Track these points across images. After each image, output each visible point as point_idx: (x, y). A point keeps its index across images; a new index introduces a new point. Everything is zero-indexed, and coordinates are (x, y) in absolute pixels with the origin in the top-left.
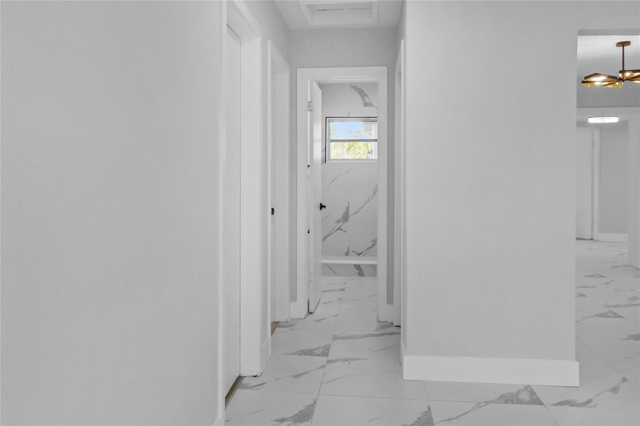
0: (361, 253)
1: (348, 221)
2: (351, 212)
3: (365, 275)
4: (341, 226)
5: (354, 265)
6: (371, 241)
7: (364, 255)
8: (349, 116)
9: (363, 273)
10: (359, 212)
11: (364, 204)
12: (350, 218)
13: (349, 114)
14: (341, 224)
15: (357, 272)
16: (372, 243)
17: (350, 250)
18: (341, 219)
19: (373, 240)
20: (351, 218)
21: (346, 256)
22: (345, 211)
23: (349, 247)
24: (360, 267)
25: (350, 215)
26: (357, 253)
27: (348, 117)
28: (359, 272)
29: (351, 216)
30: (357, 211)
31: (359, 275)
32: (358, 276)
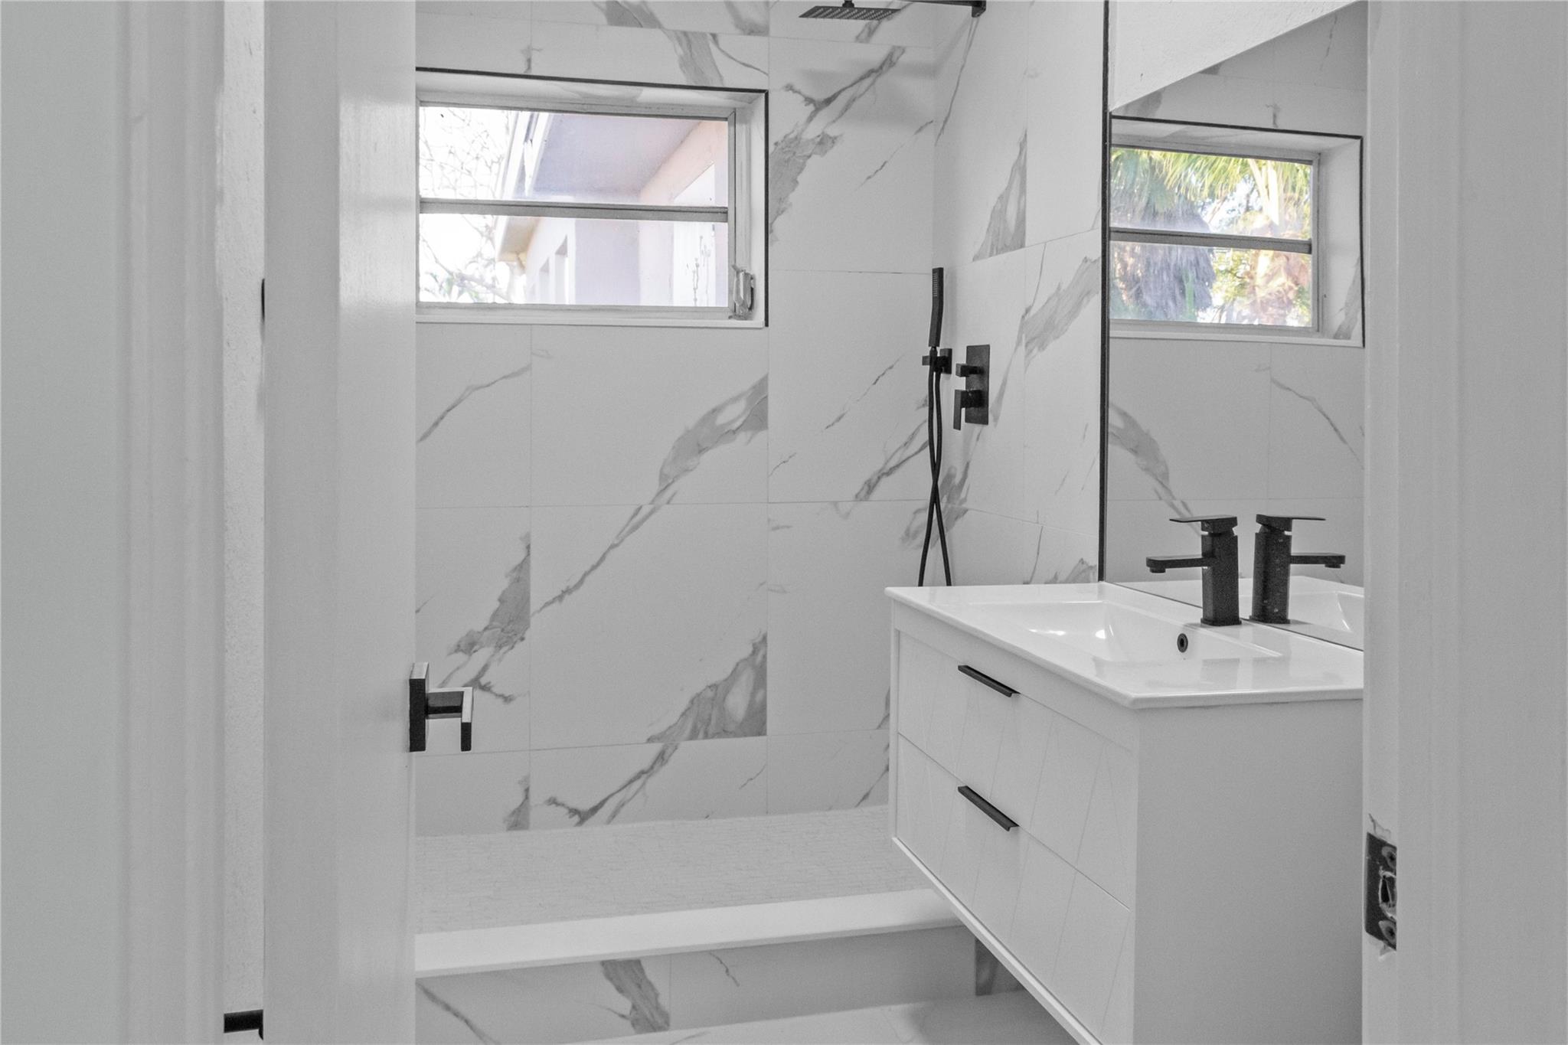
0: (594, 810)
1: (522, 639)
2: (540, 591)
3: (672, 1024)
4: (485, 668)
5: (603, 963)
6: (650, 740)
7: (614, 815)
8: (529, 68)
9: (658, 1007)
10: (582, 588)
11: (613, 546)
12: (533, 621)
13: (529, 61)
14: (482, 656)
15: (624, 1005)
16: (656, 748)
17: (537, 798)
18: (486, 629)
19: (657, 730)
20: (539, 625)
21: (515, 833)
22: (504, 584)
23: (526, 779)
24: (642, 970)
25: (535, 602)
26: (574, 812)
27: (522, 72)
28: (634, 1007)
29: (534, 614)
30: (572, 583)
31: (635, 1023)
32: (632, 1030)
